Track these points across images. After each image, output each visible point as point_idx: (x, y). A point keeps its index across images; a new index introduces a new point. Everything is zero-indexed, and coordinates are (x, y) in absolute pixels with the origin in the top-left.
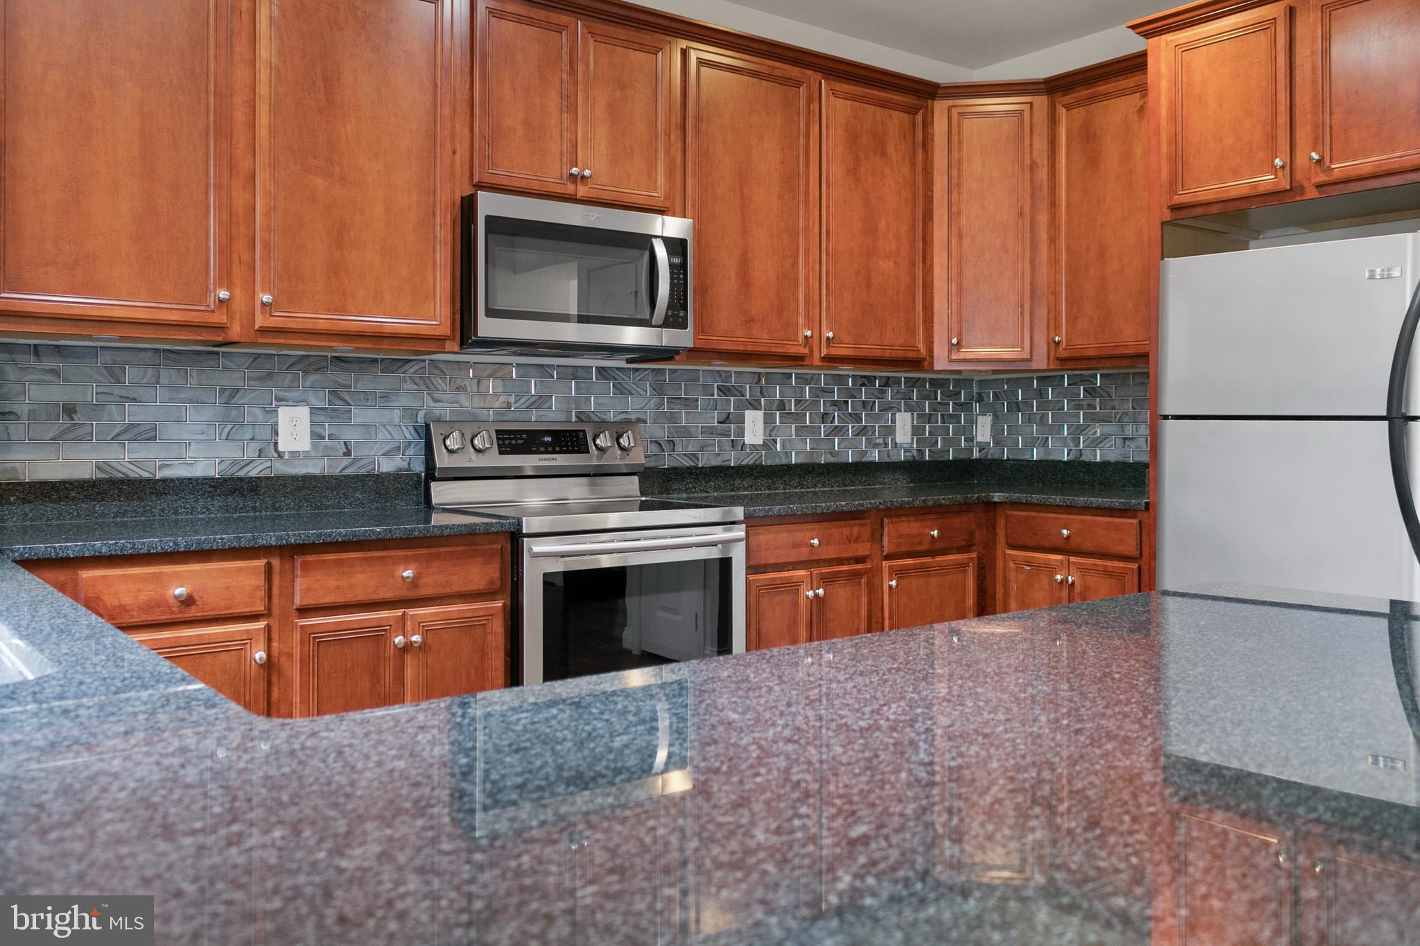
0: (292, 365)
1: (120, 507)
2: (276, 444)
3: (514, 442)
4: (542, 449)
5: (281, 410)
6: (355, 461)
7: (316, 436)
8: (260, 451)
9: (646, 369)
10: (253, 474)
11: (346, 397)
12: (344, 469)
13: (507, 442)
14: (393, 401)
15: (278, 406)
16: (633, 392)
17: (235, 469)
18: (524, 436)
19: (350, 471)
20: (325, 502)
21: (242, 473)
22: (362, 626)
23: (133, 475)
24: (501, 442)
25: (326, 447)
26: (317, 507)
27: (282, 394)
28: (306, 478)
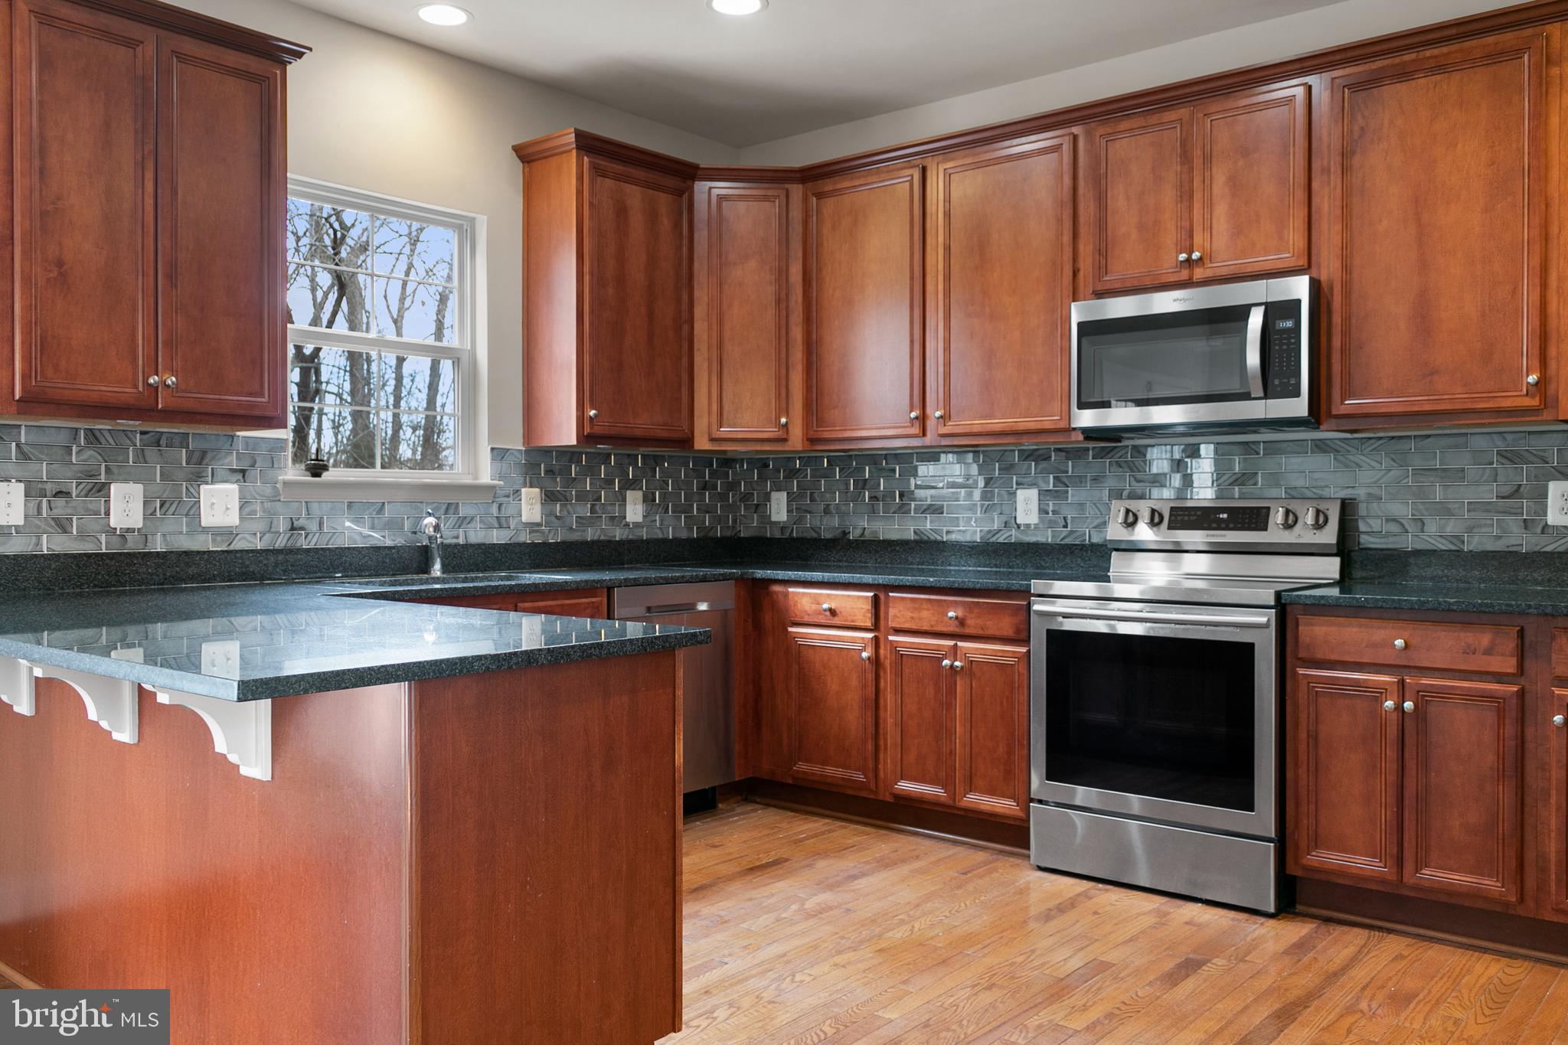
0: (1027, 457)
1: (921, 558)
2: (1015, 518)
3: (1186, 518)
4: (1214, 525)
5: (1019, 492)
6: (1072, 532)
7: (1043, 511)
8: (1006, 523)
9: (1380, 438)
10: (1001, 540)
11: (1066, 481)
12: (1062, 539)
13: (1179, 518)
14: (1102, 482)
15: (1017, 489)
16: (1363, 464)
17: (990, 536)
18: (1199, 513)
19: (1068, 541)
20: (1043, 563)
21: (993, 539)
22: (927, 647)
23: (932, 538)
24: (1173, 518)
25: (1050, 521)
26: (1038, 568)
27: (1020, 480)
28: (1036, 545)
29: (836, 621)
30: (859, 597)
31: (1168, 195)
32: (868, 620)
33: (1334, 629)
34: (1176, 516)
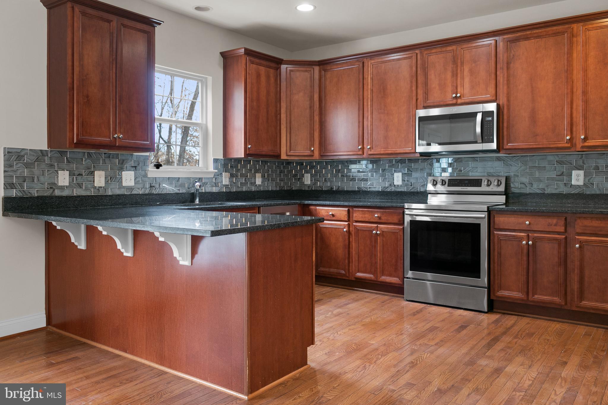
0: (398, 162)
1: (360, 197)
2: (394, 183)
3: (454, 183)
4: (463, 185)
5: (395, 174)
6: (413, 188)
7: (403, 180)
8: (390, 184)
10: (389, 190)
11: (411, 170)
12: (411, 190)
13: (451, 183)
14: (424, 170)
15: (394, 173)
16: (513, 165)
17: (384, 189)
18: (458, 181)
19: (412, 190)
20: (404, 198)
21: (386, 190)
23: (364, 190)
24: (449, 183)
25: (406, 184)
26: (402, 200)
27: (395, 170)
28: (401, 192)
29: (334, 218)
30: (343, 210)
31: (449, 74)
32: (346, 218)
33: (506, 219)
34: (450, 182)
